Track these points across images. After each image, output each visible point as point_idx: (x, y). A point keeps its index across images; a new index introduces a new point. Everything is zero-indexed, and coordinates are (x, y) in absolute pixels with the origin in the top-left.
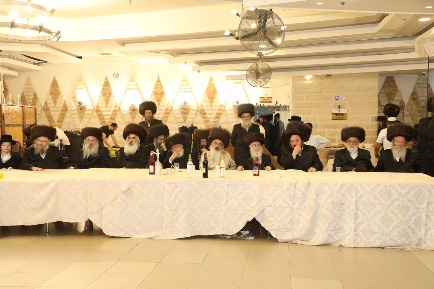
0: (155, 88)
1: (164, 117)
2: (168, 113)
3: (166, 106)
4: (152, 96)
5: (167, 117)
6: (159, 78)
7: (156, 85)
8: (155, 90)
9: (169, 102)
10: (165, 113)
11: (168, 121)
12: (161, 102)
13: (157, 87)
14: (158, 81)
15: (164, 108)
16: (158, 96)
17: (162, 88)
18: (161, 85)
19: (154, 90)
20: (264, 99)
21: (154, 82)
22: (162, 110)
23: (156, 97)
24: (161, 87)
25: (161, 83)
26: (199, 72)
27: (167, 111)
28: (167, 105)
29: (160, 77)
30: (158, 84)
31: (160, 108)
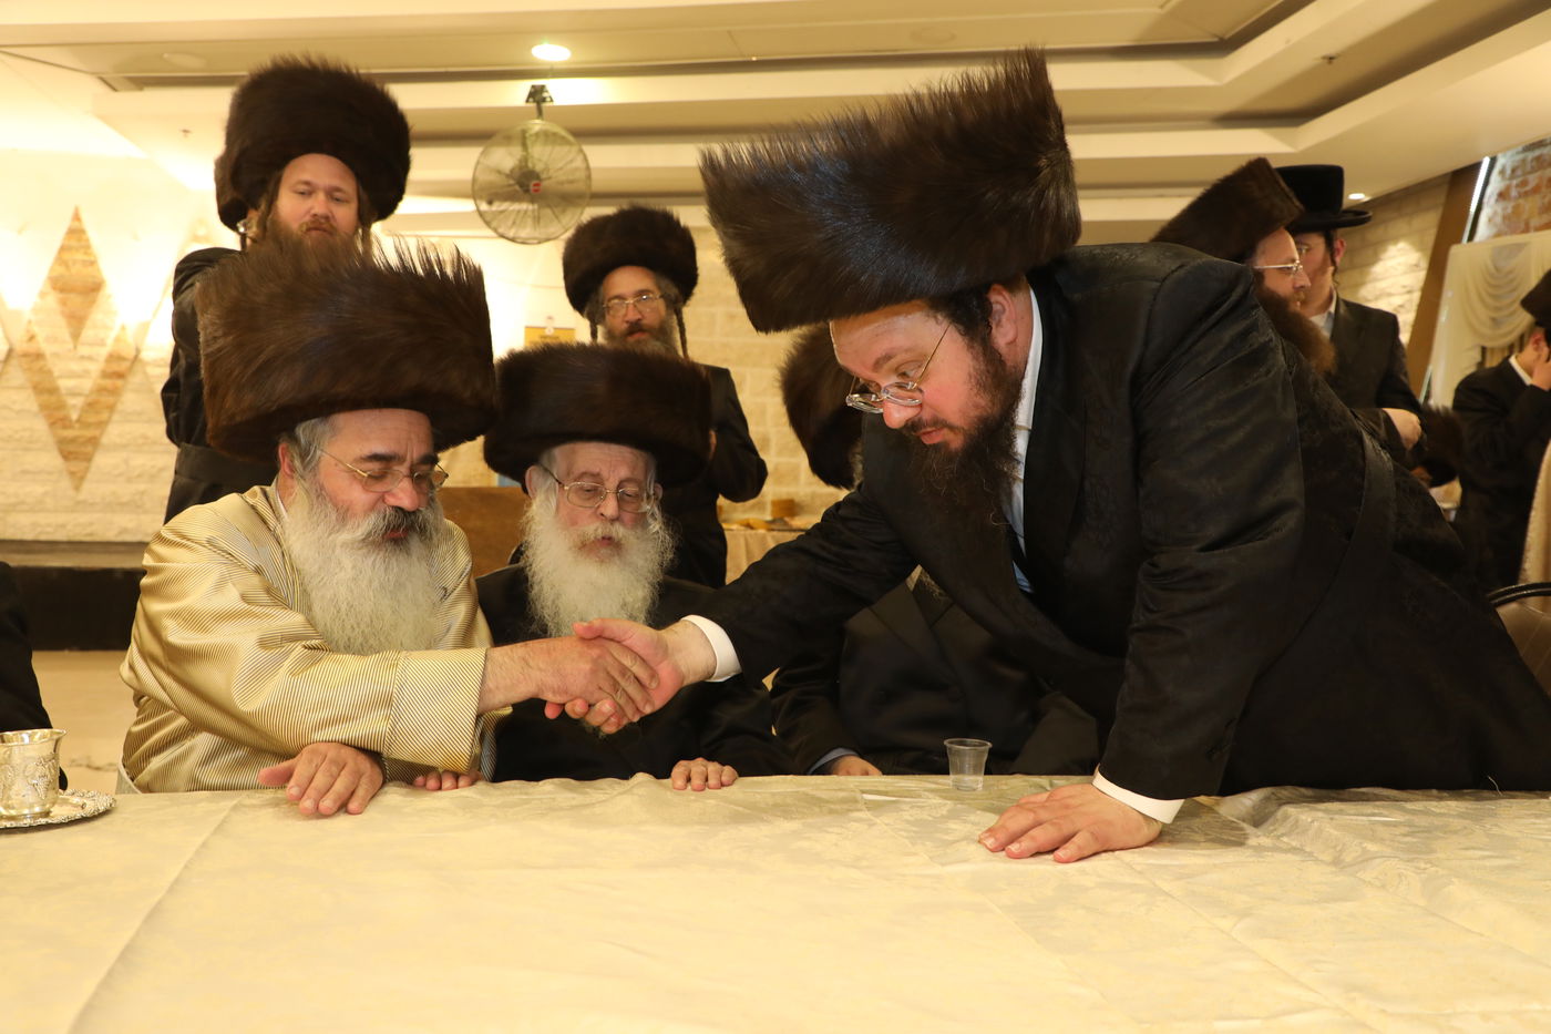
0: (60, 259)
1: (101, 390)
2: (120, 376)
3: (110, 341)
4: (43, 295)
5: (115, 392)
6: (77, 217)
7: (63, 249)
8: (61, 270)
9: (123, 328)
10: (105, 375)
11: (120, 407)
12: (89, 323)
13: (66, 256)
14: (76, 233)
15: (103, 352)
16: (75, 300)
17: (93, 263)
18: (87, 248)
19: (52, 269)
20: (540, 332)
21: (57, 237)
22: (90, 358)
23: (63, 303)
24: (86, 258)
25: (87, 240)
27: (116, 367)
28: (117, 340)
29: (84, 216)
30: (73, 243)
31: (84, 350)
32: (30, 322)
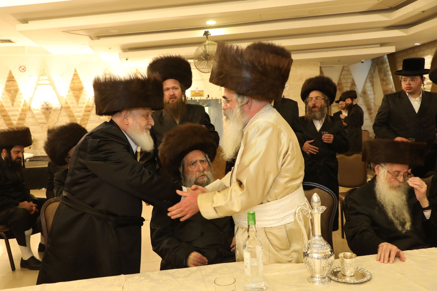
0: (72, 82)
1: (85, 115)
2: (89, 111)
3: (86, 102)
4: (69, 92)
5: (88, 115)
6: (76, 71)
7: (73, 79)
8: (72, 85)
9: (89, 99)
10: (86, 111)
11: (90, 119)
12: (81, 98)
13: (74, 81)
14: (76, 75)
15: (85, 105)
16: (77, 92)
17: (80, 82)
18: (79, 79)
19: (70, 85)
20: (195, 92)
21: (71, 77)
22: (82, 107)
23: (74, 93)
24: (78, 81)
25: (79, 77)
26: (127, 60)
27: (88, 109)
28: (88, 102)
29: (77, 70)
30: (75, 78)
31: (80, 105)
32: (66, 99)
